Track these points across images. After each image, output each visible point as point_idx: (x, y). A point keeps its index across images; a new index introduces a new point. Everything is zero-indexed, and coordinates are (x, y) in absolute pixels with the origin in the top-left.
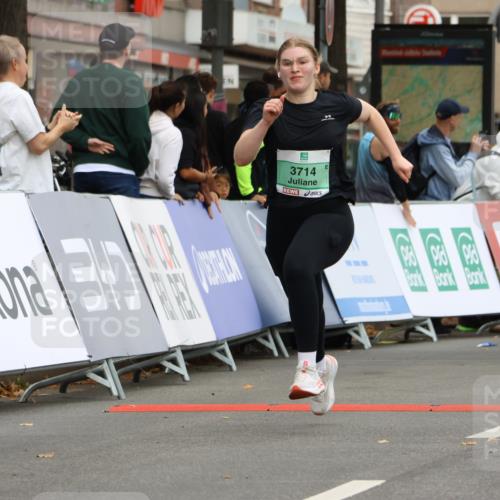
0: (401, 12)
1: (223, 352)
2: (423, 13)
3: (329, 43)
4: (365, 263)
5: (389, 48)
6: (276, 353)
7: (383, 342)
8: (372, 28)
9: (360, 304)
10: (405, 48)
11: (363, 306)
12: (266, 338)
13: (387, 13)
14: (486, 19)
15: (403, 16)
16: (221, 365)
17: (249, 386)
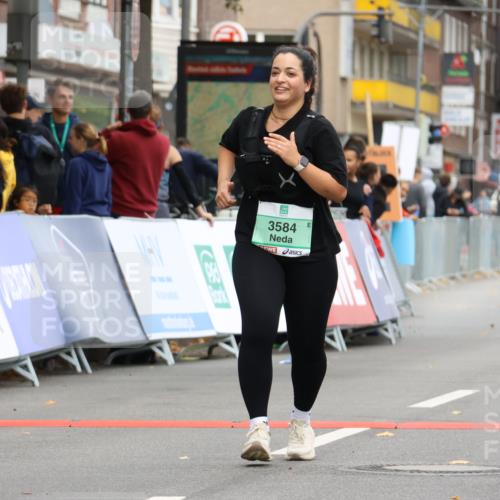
0: (207, 29)
1: (25, 367)
2: (228, 30)
3: (135, 59)
4: (169, 280)
5: (195, 65)
6: (79, 369)
7: (187, 358)
8: (178, 44)
9: (163, 320)
10: (210, 65)
11: (167, 323)
12: (69, 354)
13: (193, 30)
14: (291, 37)
15: (209, 33)
16: (23, 380)
17: (51, 402)
